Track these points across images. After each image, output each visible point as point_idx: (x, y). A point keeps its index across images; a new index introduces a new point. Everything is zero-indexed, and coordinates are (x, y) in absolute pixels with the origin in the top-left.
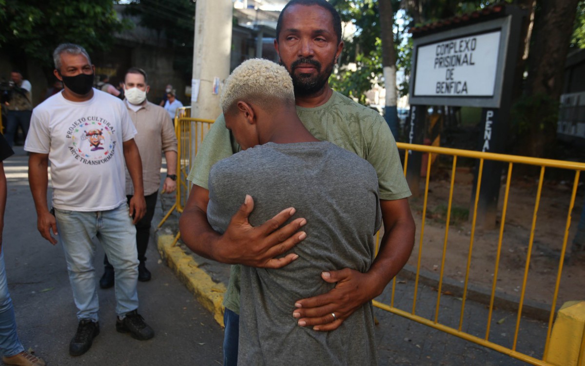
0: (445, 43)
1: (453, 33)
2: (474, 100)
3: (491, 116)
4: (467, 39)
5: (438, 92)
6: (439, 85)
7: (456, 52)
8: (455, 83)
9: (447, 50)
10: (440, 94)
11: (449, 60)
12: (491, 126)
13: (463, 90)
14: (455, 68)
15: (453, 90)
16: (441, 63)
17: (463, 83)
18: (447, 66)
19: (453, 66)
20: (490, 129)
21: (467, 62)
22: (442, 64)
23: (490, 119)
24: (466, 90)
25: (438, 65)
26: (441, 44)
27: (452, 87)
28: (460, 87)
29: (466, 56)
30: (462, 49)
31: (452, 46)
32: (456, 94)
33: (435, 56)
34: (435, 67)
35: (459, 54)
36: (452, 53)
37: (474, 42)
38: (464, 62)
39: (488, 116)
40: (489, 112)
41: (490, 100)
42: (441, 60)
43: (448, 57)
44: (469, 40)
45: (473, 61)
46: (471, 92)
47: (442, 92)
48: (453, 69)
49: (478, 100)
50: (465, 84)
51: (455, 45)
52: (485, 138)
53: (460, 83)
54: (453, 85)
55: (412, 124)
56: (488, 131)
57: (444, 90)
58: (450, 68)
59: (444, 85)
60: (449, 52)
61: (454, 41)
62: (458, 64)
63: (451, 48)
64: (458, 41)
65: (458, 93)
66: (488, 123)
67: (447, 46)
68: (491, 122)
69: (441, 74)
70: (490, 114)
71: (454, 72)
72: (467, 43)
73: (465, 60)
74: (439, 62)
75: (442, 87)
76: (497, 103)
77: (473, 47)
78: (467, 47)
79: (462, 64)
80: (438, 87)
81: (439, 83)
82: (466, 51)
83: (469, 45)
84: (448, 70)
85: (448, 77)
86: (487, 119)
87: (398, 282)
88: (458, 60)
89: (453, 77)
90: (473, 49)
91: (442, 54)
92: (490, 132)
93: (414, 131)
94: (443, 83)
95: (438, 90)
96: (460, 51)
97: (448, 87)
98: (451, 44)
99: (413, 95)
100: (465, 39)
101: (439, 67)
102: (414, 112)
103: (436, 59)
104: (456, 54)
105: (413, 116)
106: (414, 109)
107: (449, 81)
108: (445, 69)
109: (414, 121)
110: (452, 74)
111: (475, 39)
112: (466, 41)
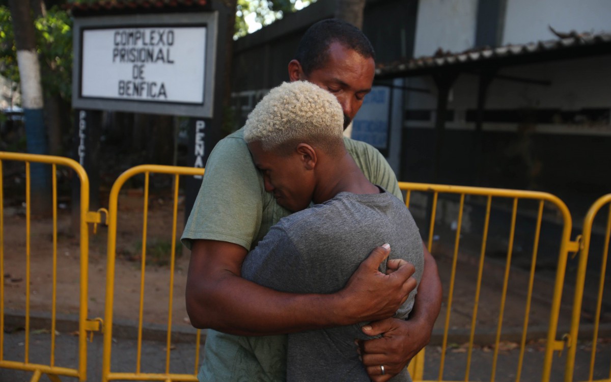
0: (128, 31)
1: (138, 19)
2: (178, 107)
3: (203, 127)
4: (161, 30)
5: (120, 94)
6: (122, 85)
7: (145, 44)
8: (148, 84)
9: (131, 40)
10: (125, 97)
11: (136, 53)
12: (203, 139)
13: (160, 94)
14: (146, 64)
15: (144, 93)
16: (123, 56)
17: (159, 85)
18: (133, 61)
19: (143, 61)
20: (202, 143)
21: (162, 58)
22: (126, 58)
23: (201, 131)
24: (164, 94)
25: (118, 59)
26: (121, 31)
27: (142, 89)
28: (156, 90)
29: (161, 51)
30: (154, 41)
31: (138, 35)
32: (150, 98)
33: (112, 46)
34: (114, 60)
35: (150, 48)
36: (140, 44)
37: (170, 35)
38: (158, 58)
39: (198, 127)
40: (198, 123)
41: (199, 108)
42: (123, 52)
43: (134, 49)
44: (164, 33)
45: (171, 59)
46: (172, 97)
47: (128, 94)
48: (142, 66)
49: (183, 108)
50: (163, 86)
51: (143, 35)
52: (196, 153)
53: (154, 84)
54: (145, 86)
55: (81, 135)
56: (200, 146)
57: (131, 91)
58: (139, 64)
59: (131, 86)
60: (135, 43)
61: (142, 30)
62: (150, 60)
63: (137, 38)
64: (148, 32)
65: (154, 96)
66: (199, 136)
67: (131, 35)
68: (202, 135)
69: (126, 71)
70: (200, 125)
71: (143, 69)
72: (161, 36)
73: (160, 56)
74: (120, 54)
75: (128, 88)
76: (208, 112)
77: (170, 41)
78: (161, 39)
79: (156, 61)
80: (120, 88)
81: (121, 82)
82: (161, 45)
83: (165, 38)
85: (136, 75)
86: (197, 130)
88: (150, 55)
89: (143, 75)
90: (171, 44)
91: (124, 44)
92: (203, 147)
94: (129, 82)
95: (122, 91)
96: (152, 44)
97: (137, 89)
98: (137, 33)
99: (80, 96)
100: (157, 30)
101: (121, 60)
102: (84, 119)
103: (115, 50)
104: (146, 47)
105: (82, 125)
106: (82, 114)
107: (138, 81)
108: (131, 65)
109: (84, 132)
110: (142, 72)
111: (172, 33)
112: (159, 33)
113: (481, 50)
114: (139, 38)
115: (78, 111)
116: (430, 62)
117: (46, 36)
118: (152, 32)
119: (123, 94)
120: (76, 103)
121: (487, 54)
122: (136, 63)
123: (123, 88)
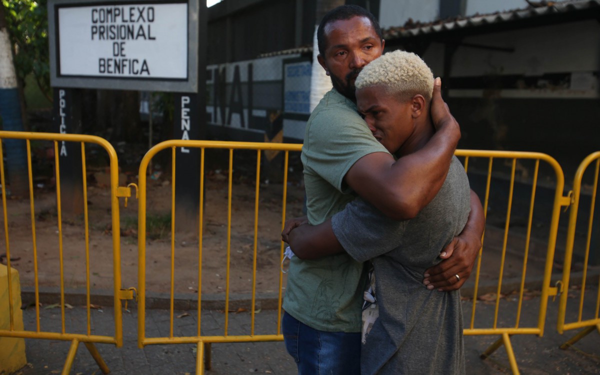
0: (105, 8)
2: (161, 83)
3: (188, 102)
4: (141, 7)
5: (101, 72)
6: (102, 62)
7: (124, 21)
8: (130, 61)
9: (109, 16)
10: (106, 74)
11: (115, 31)
12: (188, 114)
13: (142, 70)
14: (126, 40)
15: (126, 70)
16: (101, 34)
17: (141, 62)
18: (112, 38)
19: (124, 38)
20: (188, 118)
22: (105, 35)
23: (186, 106)
24: (147, 70)
25: (97, 36)
26: (98, 8)
27: (124, 66)
28: (138, 67)
29: (141, 27)
30: (134, 18)
31: (117, 12)
32: (132, 75)
33: (92, 24)
34: (93, 38)
35: (130, 24)
36: (119, 21)
37: (151, 11)
38: (138, 35)
39: (183, 102)
40: (183, 98)
41: (184, 83)
42: (102, 30)
43: (113, 26)
44: (144, 9)
45: (152, 35)
46: (153, 74)
47: (109, 72)
48: (122, 43)
49: (167, 84)
50: (145, 62)
51: (122, 12)
52: (183, 127)
53: (136, 61)
54: (126, 63)
55: (62, 115)
56: (186, 120)
57: (112, 69)
58: (120, 41)
59: (112, 63)
60: (114, 20)
61: (120, 7)
62: (130, 37)
63: (116, 15)
64: (127, 8)
65: (137, 73)
66: (184, 111)
67: (109, 12)
68: (188, 110)
69: (105, 48)
70: (185, 100)
71: (124, 46)
72: (141, 13)
73: (141, 33)
74: (99, 31)
75: (109, 66)
76: (194, 88)
77: (151, 18)
78: (141, 15)
79: (137, 38)
80: (100, 66)
81: (100, 60)
82: (141, 22)
83: (145, 14)
84: (114, 44)
85: (116, 52)
86: (183, 106)
87: (180, 316)
88: (130, 32)
89: (124, 52)
90: (152, 21)
91: (103, 22)
92: (189, 122)
93: (66, 123)
94: (109, 60)
96: (131, 21)
97: (117, 66)
98: (115, 9)
99: (59, 75)
100: (136, 6)
101: (100, 38)
102: (63, 98)
103: (93, 27)
104: (126, 24)
105: (62, 104)
106: (62, 93)
107: (119, 58)
108: (111, 42)
109: (64, 111)
110: (122, 49)
111: (153, 9)
112: (139, 9)
113: (455, 20)
114: (119, 15)
115: (57, 89)
116: (404, 32)
117: (14, 13)
118: (131, 9)
119: (104, 72)
120: (55, 82)
121: (462, 23)
122: (116, 40)
123: (104, 66)
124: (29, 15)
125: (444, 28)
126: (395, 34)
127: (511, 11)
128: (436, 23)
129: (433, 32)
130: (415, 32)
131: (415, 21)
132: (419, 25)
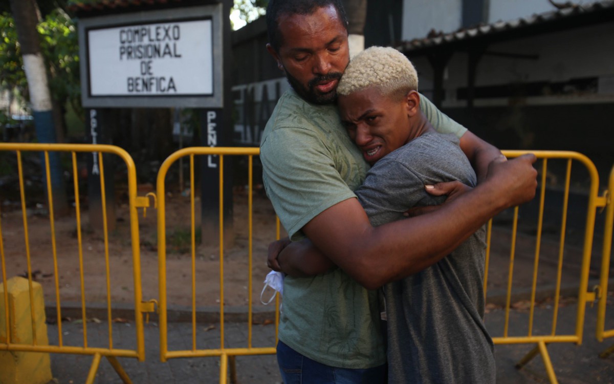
0: (133, 28)
1: (143, 16)
2: (188, 99)
3: (214, 117)
4: (167, 26)
5: (129, 90)
6: (131, 82)
7: (151, 40)
8: (157, 79)
9: (137, 37)
10: (134, 93)
11: (142, 50)
12: (215, 129)
13: (169, 88)
14: (153, 59)
15: (154, 88)
16: (129, 54)
17: (168, 80)
18: (140, 58)
19: (150, 57)
20: (214, 132)
21: (170, 53)
22: (133, 55)
23: (212, 121)
24: (174, 87)
25: (125, 56)
26: (126, 29)
27: (151, 84)
28: (165, 85)
29: (167, 46)
30: (160, 37)
31: (144, 32)
32: (159, 93)
33: (119, 45)
34: (121, 58)
35: (157, 43)
36: (146, 41)
37: (176, 29)
38: (165, 53)
39: (210, 118)
40: (209, 113)
41: (209, 99)
42: (130, 50)
43: (140, 46)
44: (169, 28)
45: (178, 53)
46: (181, 90)
47: (138, 91)
48: (150, 62)
49: (194, 100)
50: (171, 80)
51: (149, 32)
53: (163, 79)
54: (154, 81)
55: (94, 134)
56: (212, 135)
57: (140, 87)
58: (147, 60)
59: (140, 82)
60: (141, 40)
61: (147, 27)
62: (157, 56)
63: (143, 35)
64: (153, 28)
65: (164, 90)
66: (211, 127)
67: (137, 32)
68: (214, 125)
69: (133, 68)
70: (211, 115)
71: (151, 65)
72: (167, 31)
73: (167, 51)
74: (127, 51)
75: (137, 84)
76: (218, 102)
77: (176, 36)
78: (167, 34)
79: (163, 56)
80: (129, 85)
81: (129, 79)
82: (167, 40)
83: (170, 33)
84: (142, 63)
85: (144, 71)
86: (209, 120)
87: (206, 329)
88: (157, 51)
89: (151, 71)
90: (177, 39)
91: (130, 42)
92: (215, 137)
94: (137, 79)
95: (131, 88)
96: (158, 40)
97: (146, 85)
98: (143, 29)
99: (90, 95)
100: (162, 25)
101: (128, 58)
102: (95, 117)
103: (122, 48)
104: (153, 43)
105: (94, 123)
106: (93, 113)
107: (146, 77)
108: (138, 62)
109: (96, 130)
110: (149, 68)
111: (178, 27)
112: (164, 28)
113: (477, 27)
114: (145, 35)
115: (88, 110)
116: (427, 42)
117: (49, 39)
118: (158, 28)
119: (132, 90)
120: (86, 103)
121: (485, 29)
122: (143, 59)
123: (132, 85)
124: (62, 40)
125: (467, 36)
126: (417, 44)
127: (534, 16)
128: (460, 31)
129: (456, 41)
130: (438, 40)
131: (437, 31)
132: (441, 34)
